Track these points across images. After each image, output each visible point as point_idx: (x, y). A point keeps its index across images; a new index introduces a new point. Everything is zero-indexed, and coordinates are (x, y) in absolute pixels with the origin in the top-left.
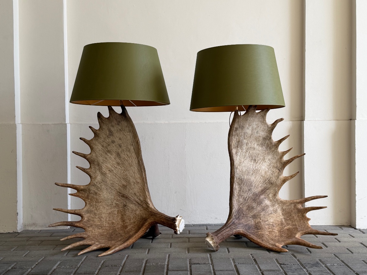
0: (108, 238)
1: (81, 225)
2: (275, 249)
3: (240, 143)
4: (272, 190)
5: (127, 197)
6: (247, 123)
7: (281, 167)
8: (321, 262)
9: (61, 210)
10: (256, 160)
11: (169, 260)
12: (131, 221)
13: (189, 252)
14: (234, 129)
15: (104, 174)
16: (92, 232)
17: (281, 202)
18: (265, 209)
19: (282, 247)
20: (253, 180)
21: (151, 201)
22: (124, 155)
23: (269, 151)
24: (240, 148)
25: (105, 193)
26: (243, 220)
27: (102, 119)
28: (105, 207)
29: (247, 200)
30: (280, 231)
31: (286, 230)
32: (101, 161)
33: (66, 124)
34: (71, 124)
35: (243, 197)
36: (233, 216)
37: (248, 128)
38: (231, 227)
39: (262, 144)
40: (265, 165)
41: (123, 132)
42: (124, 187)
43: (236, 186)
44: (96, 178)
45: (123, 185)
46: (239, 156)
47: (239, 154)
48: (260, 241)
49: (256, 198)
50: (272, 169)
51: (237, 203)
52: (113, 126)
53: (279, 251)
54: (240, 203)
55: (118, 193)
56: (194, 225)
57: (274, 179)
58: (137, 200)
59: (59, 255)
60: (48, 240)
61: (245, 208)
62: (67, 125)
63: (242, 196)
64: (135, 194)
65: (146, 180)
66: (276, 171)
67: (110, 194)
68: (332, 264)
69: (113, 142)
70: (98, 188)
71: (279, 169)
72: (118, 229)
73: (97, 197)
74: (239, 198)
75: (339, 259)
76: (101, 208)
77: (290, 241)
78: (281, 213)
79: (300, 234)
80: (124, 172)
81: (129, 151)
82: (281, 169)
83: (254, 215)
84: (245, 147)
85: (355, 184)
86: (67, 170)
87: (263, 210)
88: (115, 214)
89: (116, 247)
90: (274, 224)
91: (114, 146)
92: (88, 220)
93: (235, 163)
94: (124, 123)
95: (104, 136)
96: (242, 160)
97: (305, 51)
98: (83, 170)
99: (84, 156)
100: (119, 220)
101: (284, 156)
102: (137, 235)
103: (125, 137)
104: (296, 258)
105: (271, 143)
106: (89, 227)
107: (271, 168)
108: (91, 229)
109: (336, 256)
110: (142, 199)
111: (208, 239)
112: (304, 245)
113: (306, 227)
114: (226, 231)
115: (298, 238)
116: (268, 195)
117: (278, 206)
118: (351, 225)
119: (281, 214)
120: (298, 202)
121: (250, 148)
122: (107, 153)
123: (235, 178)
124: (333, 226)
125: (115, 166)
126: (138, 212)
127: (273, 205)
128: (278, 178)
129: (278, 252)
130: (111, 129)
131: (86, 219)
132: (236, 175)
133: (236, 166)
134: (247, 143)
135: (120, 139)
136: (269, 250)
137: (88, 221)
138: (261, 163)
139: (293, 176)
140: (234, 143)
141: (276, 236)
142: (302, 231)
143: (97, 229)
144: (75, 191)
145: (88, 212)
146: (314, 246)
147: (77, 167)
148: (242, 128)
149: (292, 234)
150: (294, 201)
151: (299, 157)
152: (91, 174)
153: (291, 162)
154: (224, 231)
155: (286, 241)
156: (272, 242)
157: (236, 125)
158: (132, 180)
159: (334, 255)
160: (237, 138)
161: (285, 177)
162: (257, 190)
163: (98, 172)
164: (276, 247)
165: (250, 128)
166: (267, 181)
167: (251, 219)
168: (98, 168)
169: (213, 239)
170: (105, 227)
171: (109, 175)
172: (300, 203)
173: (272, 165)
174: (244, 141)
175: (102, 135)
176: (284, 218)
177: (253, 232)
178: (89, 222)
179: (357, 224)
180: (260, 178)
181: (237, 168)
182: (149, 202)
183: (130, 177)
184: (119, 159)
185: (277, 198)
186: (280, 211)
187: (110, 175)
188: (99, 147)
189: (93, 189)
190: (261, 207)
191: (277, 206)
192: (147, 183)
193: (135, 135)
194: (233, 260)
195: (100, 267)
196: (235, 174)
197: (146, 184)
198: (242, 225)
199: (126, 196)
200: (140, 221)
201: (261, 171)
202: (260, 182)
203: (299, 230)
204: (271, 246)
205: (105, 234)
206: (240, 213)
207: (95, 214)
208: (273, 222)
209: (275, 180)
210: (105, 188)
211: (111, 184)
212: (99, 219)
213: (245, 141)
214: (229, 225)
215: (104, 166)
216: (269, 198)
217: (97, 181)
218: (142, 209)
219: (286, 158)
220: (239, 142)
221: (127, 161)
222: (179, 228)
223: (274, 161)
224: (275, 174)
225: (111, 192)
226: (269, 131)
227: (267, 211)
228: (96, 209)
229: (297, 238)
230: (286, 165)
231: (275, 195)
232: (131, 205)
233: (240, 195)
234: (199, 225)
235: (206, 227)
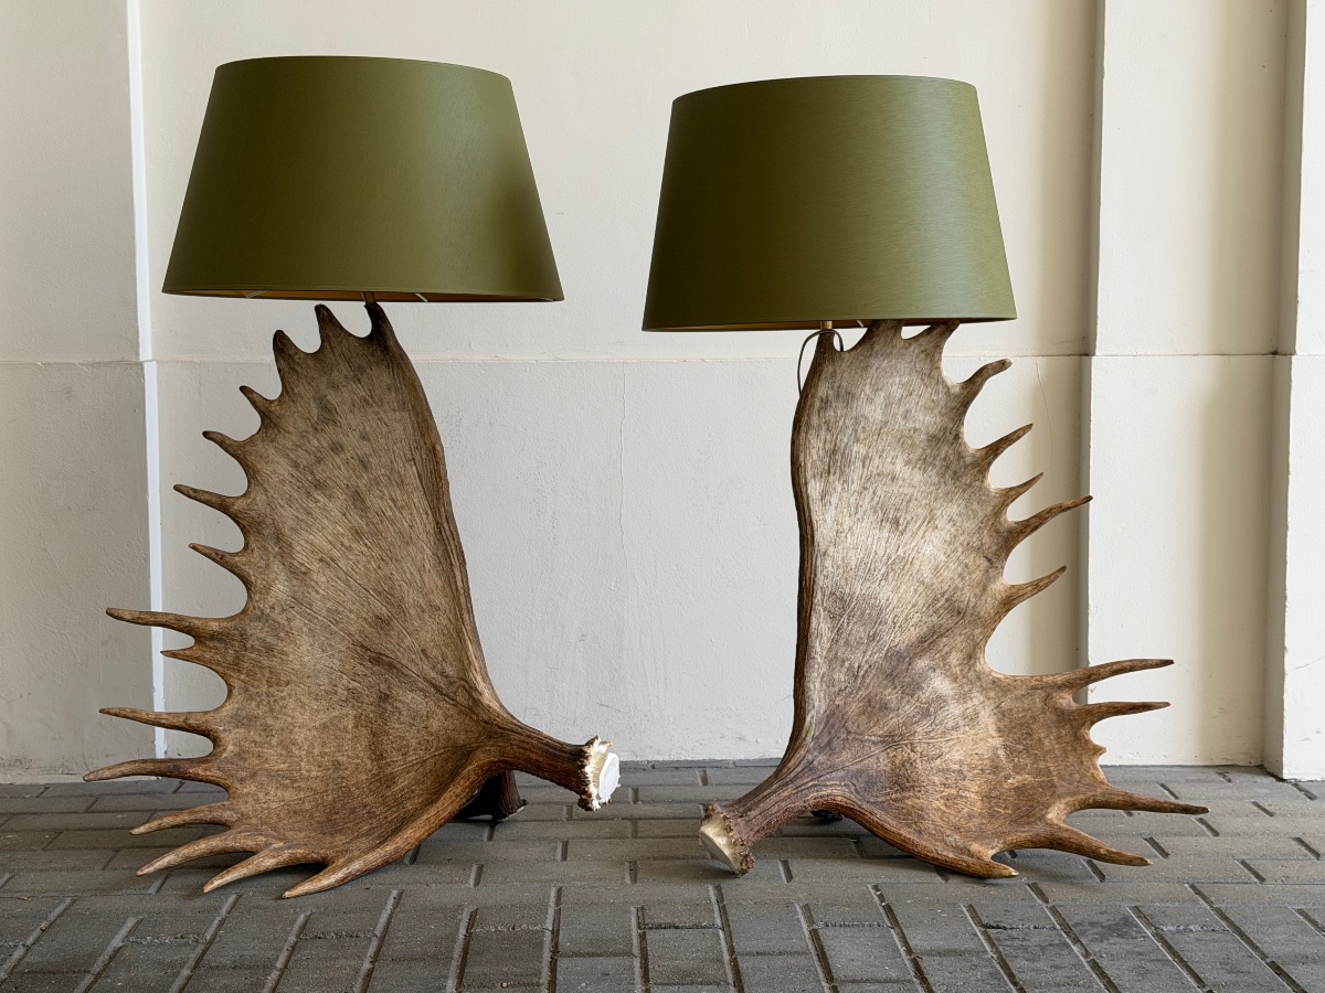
0: (319, 822)
1: (213, 773)
2: (968, 867)
3: (838, 457)
4: (959, 639)
5: (391, 666)
6: (868, 381)
7: (994, 548)
8: (1139, 917)
9: (131, 715)
10: (901, 520)
11: (558, 913)
12: (409, 759)
13: (634, 880)
14: (817, 404)
15: (299, 574)
16: (257, 801)
17: (995, 682)
18: (932, 709)
19: (994, 857)
20: (888, 600)
21: (486, 678)
22: (382, 498)
23: (950, 487)
24: (837, 475)
25: (304, 648)
26: (846, 755)
27: (293, 360)
28: (307, 701)
29: (863, 676)
30: (987, 797)
31: (1009, 790)
32: (290, 522)
33: (141, 365)
34: (158, 362)
35: (847, 665)
36: (809, 739)
37: (870, 400)
38: (799, 782)
39: (925, 460)
40: (936, 541)
41: (376, 409)
42: (382, 623)
43: (820, 624)
44: (268, 588)
45: (377, 617)
46: (832, 508)
47: (834, 499)
48: (908, 836)
49: (898, 669)
50: (962, 558)
51: (824, 687)
52: (335, 387)
53: (983, 871)
54: (837, 689)
55: (359, 649)
56: (654, 766)
57: (967, 596)
58: (433, 674)
59: (128, 892)
60: (79, 830)
61: (853, 709)
62: (143, 369)
63: (843, 661)
64: (423, 651)
65: (468, 597)
66: (978, 562)
67: (323, 650)
68: (1182, 927)
69: (337, 448)
70: (276, 628)
71: (990, 555)
72: (358, 788)
73: (275, 662)
74: (831, 669)
75: (1210, 903)
76: (291, 705)
77: (1024, 834)
78: (994, 727)
79: (1062, 806)
80: (379, 568)
81: (401, 484)
82: (997, 554)
83: (891, 735)
84: (856, 473)
85: (1285, 607)
86: (148, 548)
87: (926, 714)
88: (345, 729)
89: (351, 860)
90: (965, 768)
91: (339, 463)
92: (238, 754)
93: (818, 536)
94: (381, 376)
95: (301, 425)
96: (847, 522)
97: (1103, 78)
98: (219, 558)
99: (221, 504)
100: (362, 754)
101: (1008, 505)
102: (433, 811)
103: (385, 429)
104: (1047, 902)
105: (960, 456)
106: (242, 781)
107: (958, 554)
108: (250, 788)
109: (1198, 893)
110: (450, 671)
111: (711, 831)
112: (1079, 849)
113: (1086, 781)
114: (778, 798)
115: (1055, 822)
116: (944, 658)
117: (981, 698)
118: (1265, 764)
119: (992, 730)
120: (1059, 682)
121: (879, 475)
122: (312, 490)
123: (819, 591)
124: (1192, 769)
125: (346, 541)
126: (435, 724)
127: (963, 697)
128: (984, 589)
129: (978, 876)
130: (329, 397)
131: (230, 747)
132: (821, 583)
133: (822, 548)
134: (866, 457)
135: (364, 437)
136: (946, 869)
137: (241, 755)
138: (921, 532)
139: (1041, 584)
140: (815, 457)
141: (970, 816)
142: (1073, 794)
143: (277, 788)
144: (188, 641)
145: (239, 720)
146: (1116, 853)
147: (194, 547)
148: (849, 397)
149: (1031, 806)
150: (1045, 679)
151: (1069, 508)
152: (249, 573)
153: (1036, 528)
154: (774, 798)
155: (1009, 834)
156: (955, 839)
157: (823, 390)
158: (411, 597)
159: (1193, 887)
160: (828, 437)
161: (1013, 586)
162: (904, 638)
163: (276, 566)
164: (972, 856)
165: (880, 399)
166: (940, 604)
167: (876, 750)
168: (277, 549)
169: (728, 829)
170: (308, 779)
171: (321, 577)
172: (1066, 686)
173: (962, 539)
174: (855, 449)
175: (294, 422)
176: (1005, 747)
177: (883, 799)
178: (245, 759)
179: (1286, 760)
180: (916, 591)
181: (824, 554)
182: (481, 685)
183: (405, 587)
184: (361, 517)
185: (978, 667)
186: (988, 720)
187: (323, 579)
188: (280, 470)
189: (256, 631)
190: (918, 704)
191: (977, 698)
192: (470, 611)
193: (425, 420)
194: (807, 909)
195: (292, 939)
196: (819, 575)
197: (466, 616)
198: (841, 774)
199: (388, 660)
200: (445, 756)
201: (917, 563)
202: (914, 606)
203: (1060, 790)
204: (951, 855)
205: (307, 806)
206: (833, 726)
207: (266, 728)
208: (961, 763)
209: (973, 600)
210: (305, 629)
211: (329, 610)
212: (283, 748)
213: (858, 449)
214: (792, 775)
215: (302, 542)
216: (946, 667)
217: (271, 600)
218: (451, 712)
219: (1016, 513)
220: (834, 452)
221: (393, 523)
222: (597, 786)
223: (971, 525)
224: (974, 576)
225: (330, 645)
226: (952, 409)
227: (939, 718)
228: (272, 711)
229: (1051, 825)
230: (1017, 542)
231: (971, 656)
232: (409, 697)
233: (836, 657)
234: (675, 765)
235: (702, 773)
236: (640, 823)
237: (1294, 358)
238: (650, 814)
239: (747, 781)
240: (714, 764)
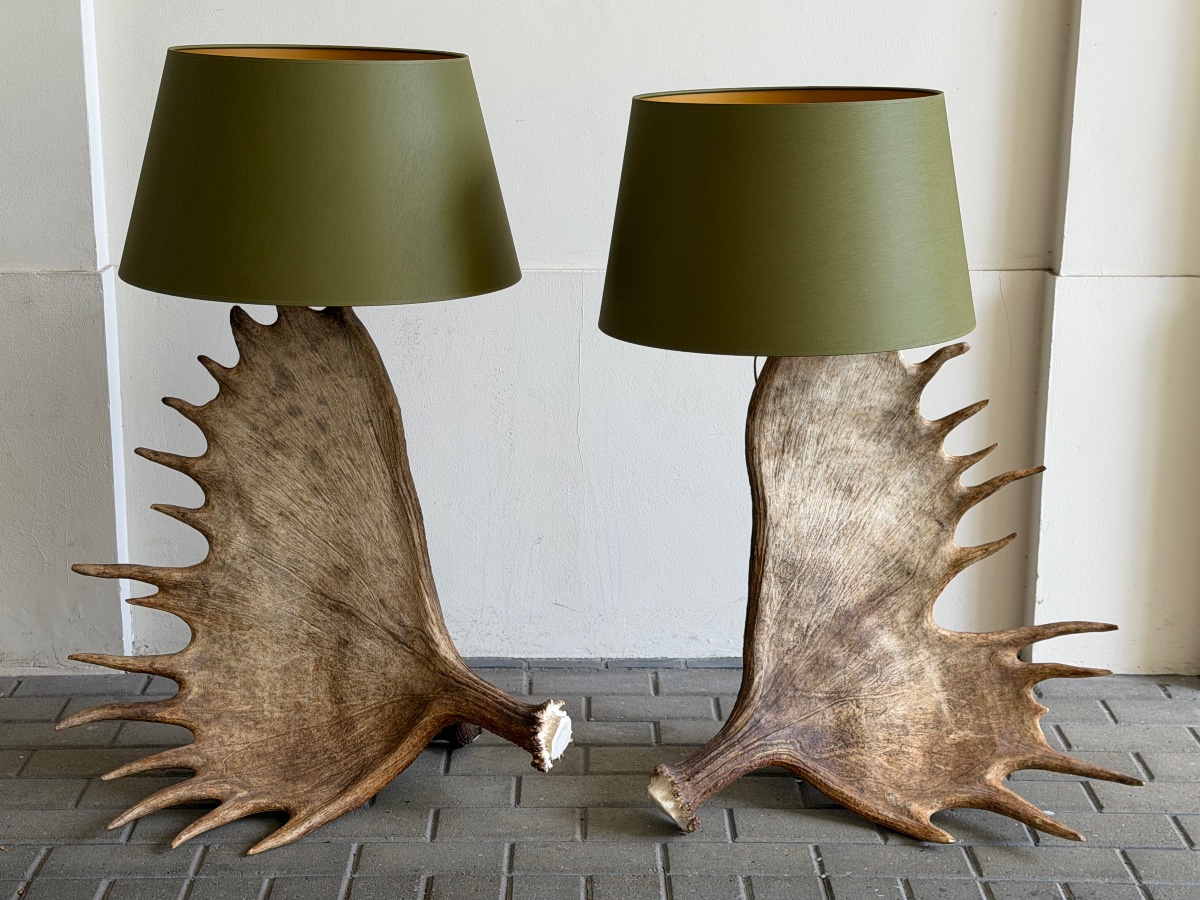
0: (281, 767)
1: (179, 716)
2: (907, 828)
3: (793, 438)
4: (908, 598)
5: (350, 614)
6: (825, 369)
7: (946, 512)
9: (98, 661)
10: (854, 489)
11: (510, 880)
12: (368, 704)
13: (585, 835)
14: (773, 393)
15: (259, 527)
16: (222, 743)
17: (942, 640)
18: (878, 666)
19: (933, 818)
20: (838, 562)
21: (443, 629)
22: (340, 457)
23: (904, 455)
24: (791, 453)
25: (266, 595)
26: (792, 714)
27: (250, 333)
28: (268, 644)
29: (812, 636)
30: (928, 753)
31: (951, 746)
32: (250, 480)
33: (98, 276)
35: (796, 625)
36: (757, 698)
37: (826, 385)
38: (746, 742)
39: (880, 432)
40: (888, 506)
41: (334, 376)
42: (341, 573)
43: (771, 589)
44: (229, 541)
45: (336, 566)
46: (786, 483)
47: (787, 475)
48: (850, 794)
49: (846, 628)
50: (914, 521)
51: (773, 647)
52: (292, 355)
53: (920, 835)
54: (786, 649)
55: (318, 596)
57: (917, 558)
58: (391, 623)
59: (100, 840)
61: (801, 666)
62: (100, 280)
63: (793, 622)
64: (381, 601)
65: (425, 552)
66: (929, 525)
67: (284, 598)
69: (295, 412)
70: (237, 577)
71: (942, 519)
72: (318, 731)
73: (237, 608)
74: (781, 630)
76: (253, 648)
77: (963, 795)
78: (939, 682)
79: (1001, 767)
80: (338, 522)
81: (359, 444)
82: (948, 518)
83: (837, 692)
84: (810, 450)
86: (111, 454)
87: (871, 670)
88: (306, 671)
89: (312, 813)
90: (909, 723)
91: (298, 425)
92: (203, 696)
93: (771, 511)
94: (338, 346)
95: (259, 390)
96: (800, 494)
98: (181, 514)
99: (182, 465)
100: (322, 696)
101: (961, 473)
102: (391, 761)
103: (342, 394)
104: (981, 875)
105: (915, 429)
106: (207, 723)
107: (910, 518)
108: (215, 730)
110: (407, 621)
111: (659, 793)
112: (1016, 815)
113: (1026, 741)
114: (725, 760)
115: (994, 783)
116: (892, 616)
117: (927, 654)
119: (937, 685)
120: (1004, 641)
121: (833, 450)
122: (271, 449)
123: (770, 562)
125: (305, 497)
126: (394, 671)
127: (910, 653)
128: (934, 552)
129: (913, 837)
130: (286, 365)
131: (195, 689)
132: (772, 552)
133: (774, 521)
134: (820, 435)
135: (322, 401)
136: (886, 829)
137: (206, 697)
138: (873, 498)
139: (991, 549)
140: (769, 439)
141: (912, 773)
142: (1012, 755)
143: (241, 730)
145: (203, 663)
146: (1051, 825)
147: (156, 508)
148: (805, 385)
149: (972, 764)
150: (991, 637)
151: (1021, 477)
152: (210, 528)
153: (988, 495)
154: (721, 760)
155: (948, 794)
156: (896, 797)
157: (779, 380)
158: (369, 551)
160: (783, 421)
161: (963, 549)
162: (849, 597)
163: (237, 520)
164: (912, 818)
165: (836, 383)
166: (890, 565)
167: (822, 706)
168: (237, 505)
169: (676, 794)
170: (271, 720)
171: (281, 530)
172: (1011, 644)
173: (914, 503)
174: (810, 429)
175: (252, 388)
176: (949, 701)
177: (827, 755)
178: (209, 701)
180: (867, 553)
181: (777, 525)
182: (438, 637)
183: (363, 541)
184: (319, 474)
185: (925, 625)
186: (933, 675)
187: (283, 531)
188: (239, 433)
189: (218, 580)
190: (865, 661)
191: (924, 653)
192: (427, 565)
193: (382, 386)
194: (748, 880)
196: (770, 545)
197: (423, 570)
198: (787, 731)
199: (346, 608)
200: (402, 703)
201: (868, 528)
202: (864, 567)
203: (1000, 749)
204: (891, 815)
205: (271, 749)
206: (780, 684)
207: (229, 670)
208: (905, 717)
209: (923, 562)
210: (266, 577)
211: (289, 560)
212: (247, 689)
213: (813, 429)
214: (740, 735)
215: (262, 498)
216: (894, 623)
217: (232, 552)
218: (408, 660)
219: (967, 480)
220: (789, 433)
221: (351, 481)
222: (550, 751)
223: (924, 490)
224: (924, 539)
225: (291, 592)
226: (908, 388)
227: (885, 674)
228: (235, 653)
229: (989, 786)
230: (968, 506)
231: (918, 615)
232: (367, 644)
233: (786, 619)
234: (628, 665)
235: (654, 676)
236: (593, 750)
238: (602, 739)
239: (697, 690)
240: (666, 665)
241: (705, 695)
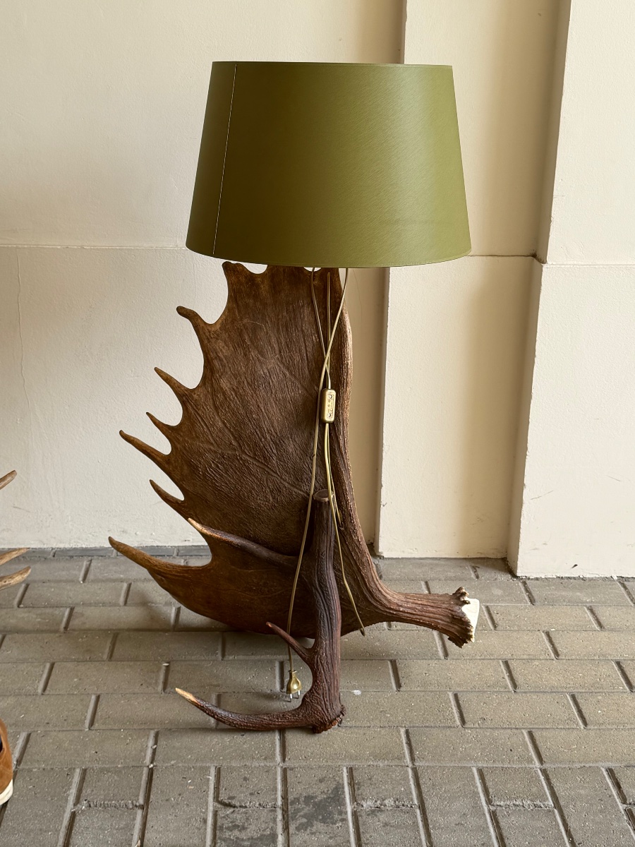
8: (350, 784)
56: (55, 553)
68: (378, 803)
85: (526, 454)
109: (409, 742)
124: (455, 562)
159: (407, 733)
179: (519, 563)
235: (88, 563)
237: (545, 266)
239: (116, 576)
240: (102, 553)
241: (122, 581)
